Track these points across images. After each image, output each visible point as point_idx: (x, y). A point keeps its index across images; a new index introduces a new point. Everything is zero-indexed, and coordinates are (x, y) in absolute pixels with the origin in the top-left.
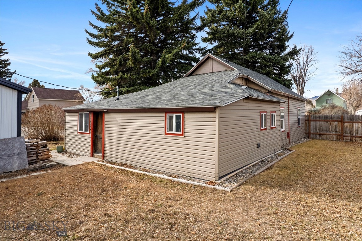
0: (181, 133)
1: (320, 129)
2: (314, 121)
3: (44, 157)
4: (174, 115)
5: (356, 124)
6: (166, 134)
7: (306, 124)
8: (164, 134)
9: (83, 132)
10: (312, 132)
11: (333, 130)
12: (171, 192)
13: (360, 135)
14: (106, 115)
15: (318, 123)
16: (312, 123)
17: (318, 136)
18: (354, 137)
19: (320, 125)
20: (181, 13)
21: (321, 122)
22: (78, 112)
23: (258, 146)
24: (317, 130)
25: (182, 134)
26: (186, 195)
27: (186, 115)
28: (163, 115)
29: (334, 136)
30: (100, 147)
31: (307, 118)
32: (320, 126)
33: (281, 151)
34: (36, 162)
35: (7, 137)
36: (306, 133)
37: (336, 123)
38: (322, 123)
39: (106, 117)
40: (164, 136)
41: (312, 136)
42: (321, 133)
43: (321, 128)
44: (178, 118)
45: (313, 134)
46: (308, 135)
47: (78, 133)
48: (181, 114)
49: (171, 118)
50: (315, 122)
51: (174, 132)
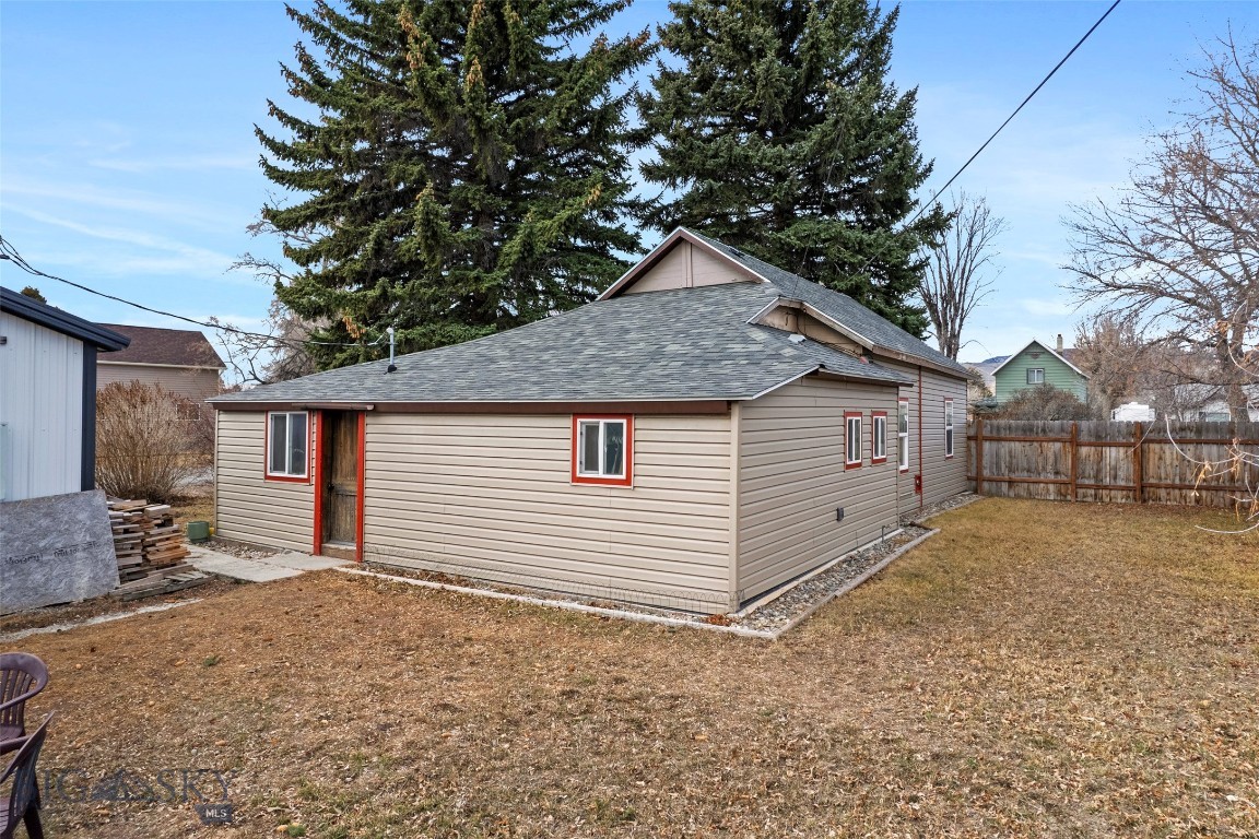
0: (623, 477)
1: (1011, 463)
2: (991, 439)
3: (165, 556)
4: (602, 422)
5: (1113, 449)
6: (575, 479)
7: (968, 448)
8: (570, 480)
9: (286, 474)
10: (986, 473)
11: (1049, 468)
12: (608, 646)
13: (1123, 483)
14: (368, 420)
15: (1005, 447)
16: (987, 445)
17: (1005, 487)
18: (1106, 488)
19: (1010, 452)
20: (586, 88)
21: (1012, 444)
22: (267, 412)
23: (840, 515)
24: (1003, 466)
25: (627, 482)
26: (653, 653)
27: (639, 423)
28: (567, 422)
29: (1051, 487)
30: (345, 522)
31: (972, 432)
32: (1011, 457)
33: (901, 530)
34: (142, 574)
35: (51, 493)
36: (969, 479)
37: (1058, 445)
38: (1017, 446)
39: (369, 429)
40: (567, 487)
41: (986, 485)
42: (1013, 476)
43: (1014, 461)
44: (614, 431)
45: (990, 480)
46: (974, 483)
47: (267, 477)
48: (624, 421)
49: (592, 432)
50: (994, 444)
51: (601, 474)
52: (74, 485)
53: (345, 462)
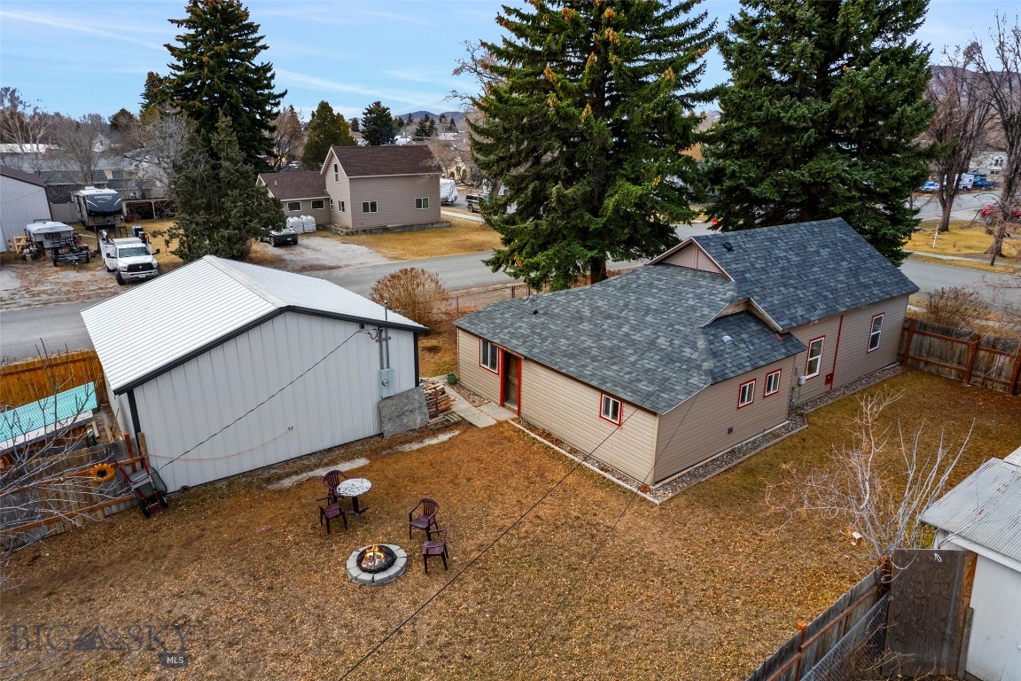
0: (618, 423)
1: (929, 350)
2: (919, 333)
3: (444, 407)
4: (611, 400)
5: (1002, 357)
6: (601, 416)
7: (903, 335)
8: (598, 415)
9: (488, 368)
10: (911, 353)
11: (955, 359)
13: (1003, 380)
14: (523, 362)
15: (927, 340)
16: (915, 336)
17: (922, 365)
18: (991, 380)
19: (930, 344)
21: (933, 339)
22: (480, 339)
23: (730, 431)
24: (924, 351)
25: (619, 425)
27: (625, 406)
28: (599, 394)
29: (953, 372)
30: (513, 395)
31: (907, 325)
32: (930, 347)
33: (788, 422)
34: (436, 416)
35: (407, 389)
36: (899, 354)
37: (964, 346)
38: (936, 341)
39: (523, 365)
40: (597, 419)
41: (910, 361)
42: (930, 360)
43: (932, 349)
44: (616, 405)
45: (912, 358)
46: (902, 358)
47: (480, 366)
48: (620, 403)
49: (608, 402)
50: (921, 337)
51: (610, 418)
52: (413, 385)
53: (513, 371)
